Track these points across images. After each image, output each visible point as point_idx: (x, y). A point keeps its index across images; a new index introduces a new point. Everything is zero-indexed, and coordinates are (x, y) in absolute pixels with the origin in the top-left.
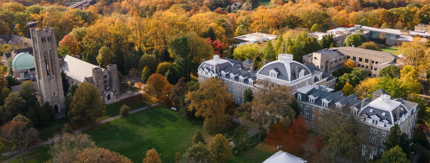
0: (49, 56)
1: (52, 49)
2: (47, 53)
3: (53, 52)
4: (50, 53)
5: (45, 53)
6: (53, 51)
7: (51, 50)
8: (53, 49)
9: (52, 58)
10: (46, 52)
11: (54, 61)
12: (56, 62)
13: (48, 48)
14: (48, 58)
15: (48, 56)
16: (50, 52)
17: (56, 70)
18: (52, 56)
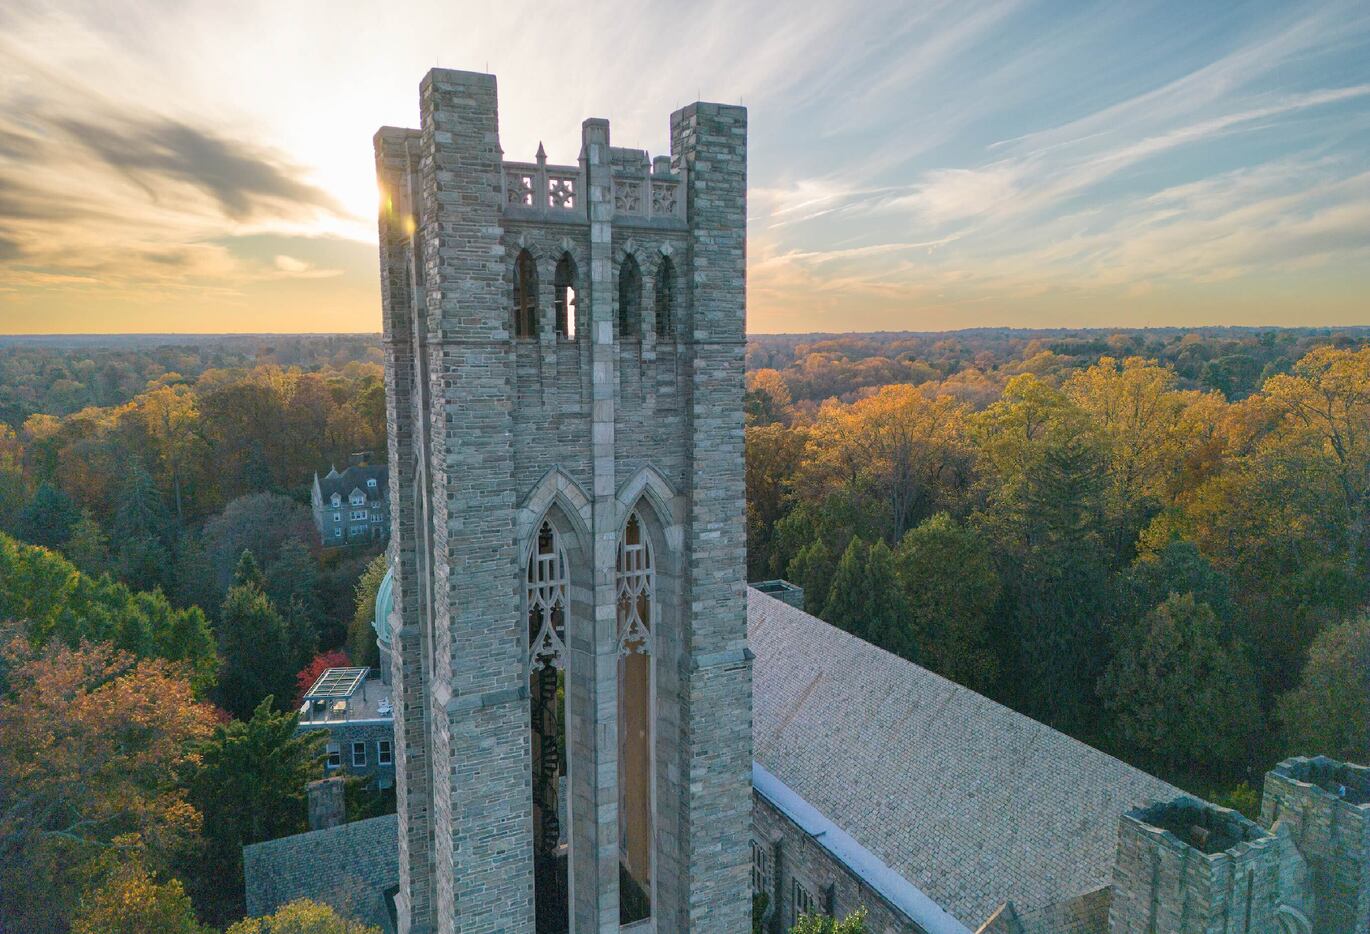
0: (606, 612)
1: (662, 492)
2: (585, 561)
3: (675, 536)
4: (622, 561)
5: (545, 542)
6: (689, 519)
7: (643, 501)
8: (684, 489)
9: (652, 646)
10: (560, 541)
11: (683, 699)
12: (698, 721)
13: (605, 467)
14: (586, 647)
15: (588, 612)
16: (632, 532)
17: (685, 864)
18: (655, 610)
